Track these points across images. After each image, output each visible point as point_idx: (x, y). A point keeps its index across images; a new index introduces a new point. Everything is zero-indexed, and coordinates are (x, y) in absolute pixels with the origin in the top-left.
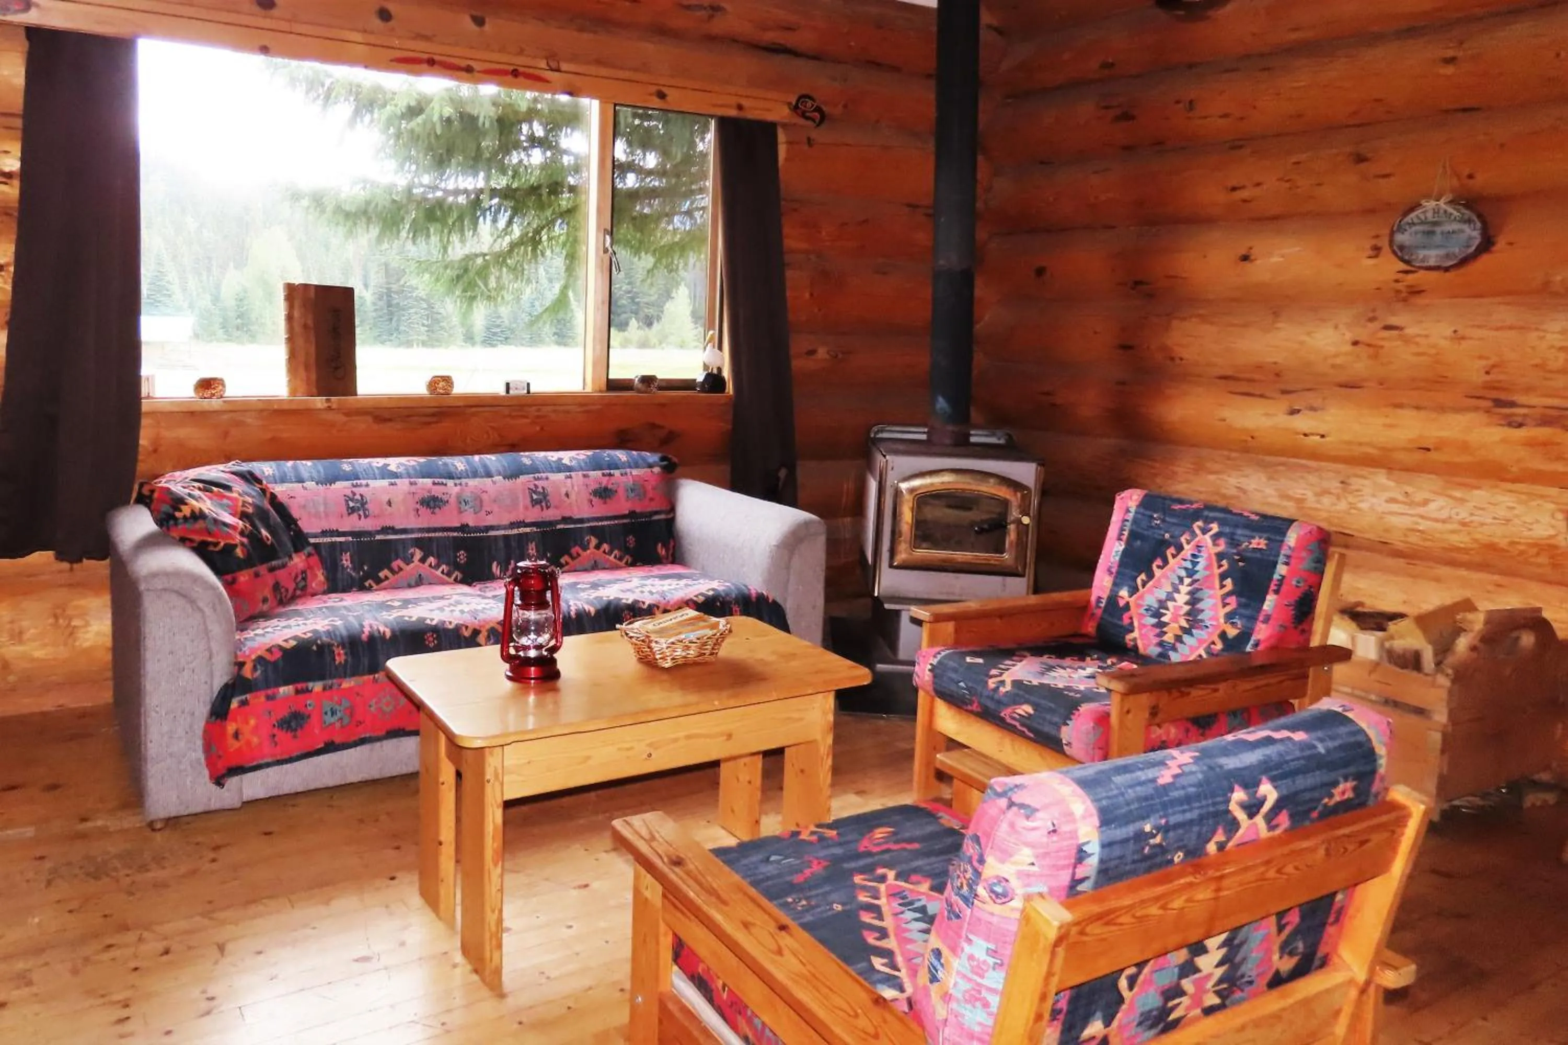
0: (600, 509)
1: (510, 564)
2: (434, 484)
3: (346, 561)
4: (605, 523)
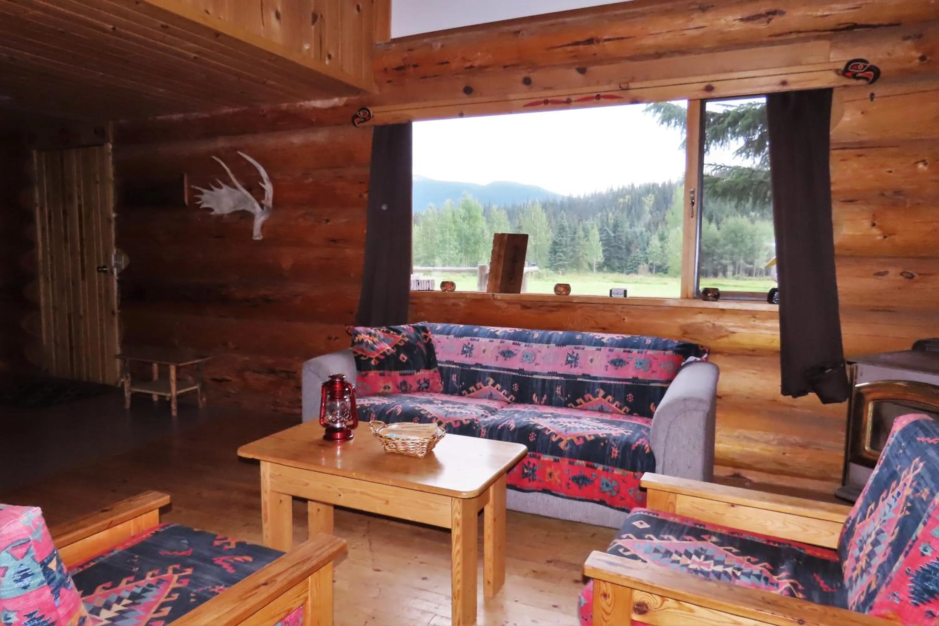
0: (613, 373)
1: (543, 396)
2: (514, 344)
3: (454, 378)
4: (612, 382)
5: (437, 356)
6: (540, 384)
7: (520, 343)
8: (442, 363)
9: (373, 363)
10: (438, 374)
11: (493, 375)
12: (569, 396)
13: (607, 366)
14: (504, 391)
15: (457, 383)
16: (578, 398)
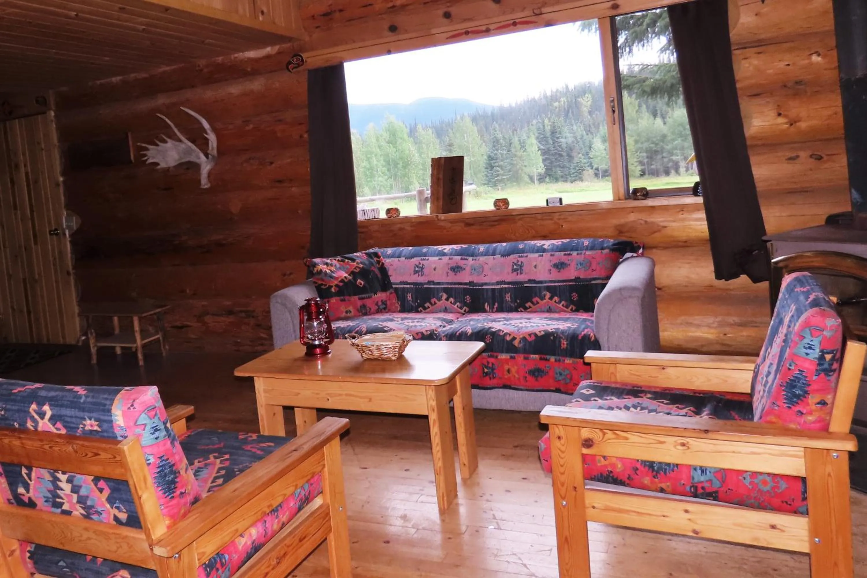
0: (556, 275)
1: (495, 305)
2: (462, 259)
3: (409, 297)
4: (556, 284)
5: (391, 278)
6: (490, 294)
7: (467, 257)
8: (396, 284)
9: (333, 290)
10: (394, 294)
11: (445, 290)
12: (518, 301)
13: (550, 270)
14: (458, 304)
15: (413, 301)
16: (527, 302)
